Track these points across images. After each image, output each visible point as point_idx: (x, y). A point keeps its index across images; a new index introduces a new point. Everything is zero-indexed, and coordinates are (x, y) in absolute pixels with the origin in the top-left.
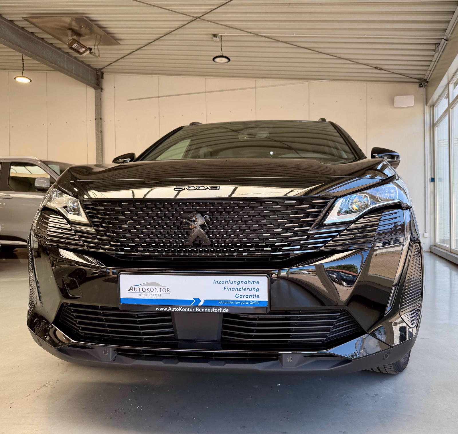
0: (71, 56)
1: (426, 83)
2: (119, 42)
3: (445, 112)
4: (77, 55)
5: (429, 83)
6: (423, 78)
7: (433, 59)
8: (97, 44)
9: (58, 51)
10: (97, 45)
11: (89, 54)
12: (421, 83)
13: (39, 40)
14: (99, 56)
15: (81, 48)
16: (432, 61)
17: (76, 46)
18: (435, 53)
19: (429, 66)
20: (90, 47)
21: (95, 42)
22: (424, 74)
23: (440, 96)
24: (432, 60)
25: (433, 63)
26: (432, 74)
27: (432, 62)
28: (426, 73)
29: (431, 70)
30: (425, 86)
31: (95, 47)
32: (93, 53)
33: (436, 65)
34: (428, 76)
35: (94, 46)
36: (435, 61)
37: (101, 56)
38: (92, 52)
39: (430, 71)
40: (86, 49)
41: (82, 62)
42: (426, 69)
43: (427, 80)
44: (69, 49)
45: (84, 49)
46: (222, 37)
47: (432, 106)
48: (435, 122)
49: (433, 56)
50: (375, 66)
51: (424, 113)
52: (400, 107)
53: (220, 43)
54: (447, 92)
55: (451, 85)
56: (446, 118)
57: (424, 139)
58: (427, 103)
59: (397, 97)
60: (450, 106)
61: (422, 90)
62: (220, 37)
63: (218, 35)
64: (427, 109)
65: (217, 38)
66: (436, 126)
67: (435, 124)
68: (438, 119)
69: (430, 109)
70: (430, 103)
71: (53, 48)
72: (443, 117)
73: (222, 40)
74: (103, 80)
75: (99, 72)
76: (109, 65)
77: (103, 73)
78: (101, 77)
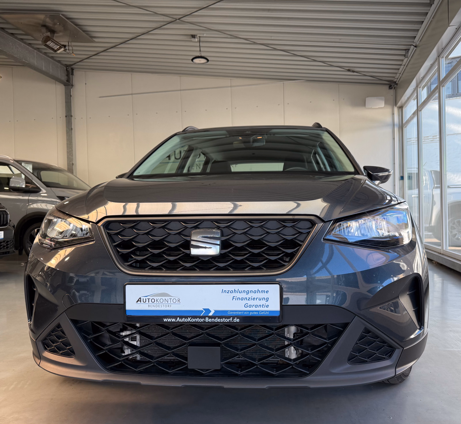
0: (41, 52)
1: (396, 85)
2: (94, 39)
3: (414, 114)
4: (50, 52)
5: (398, 85)
6: (392, 81)
9: (28, 47)
10: (71, 42)
11: (64, 51)
15: (55, 45)
17: (51, 44)
18: (405, 58)
19: (399, 69)
20: (64, 44)
21: (69, 39)
22: (394, 77)
23: (409, 99)
26: (401, 77)
28: (396, 76)
30: (394, 88)
31: (69, 43)
32: (67, 51)
34: (398, 78)
35: (67, 43)
36: (405, 65)
37: (74, 52)
39: (399, 74)
40: (61, 46)
41: (52, 57)
42: (396, 72)
44: (42, 45)
45: (58, 47)
46: (201, 38)
47: (401, 108)
48: (404, 122)
49: (402, 60)
50: (347, 69)
51: (393, 114)
52: (371, 108)
53: (199, 44)
54: (416, 95)
55: (419, 88)
56: (415, 120)
57: (394, 139)
58: (396, 104)
59: (369, 98)
60: (418, 108)
61: (392, 91)
62: (199, 38)
63: (196, 35)
64: (396, 110)
65: (196, 38)
66: (404, 127)
67: (403, 125)
68: (407, 120)
69: (399, 109)
70: (399, 104)
71: (23, 44)
72: (411, 118)
73: (201, 40)
74: (73, 76)
75: (70, 68)
76: (81, 61)
77: (73, 69)
78: (71, 73)
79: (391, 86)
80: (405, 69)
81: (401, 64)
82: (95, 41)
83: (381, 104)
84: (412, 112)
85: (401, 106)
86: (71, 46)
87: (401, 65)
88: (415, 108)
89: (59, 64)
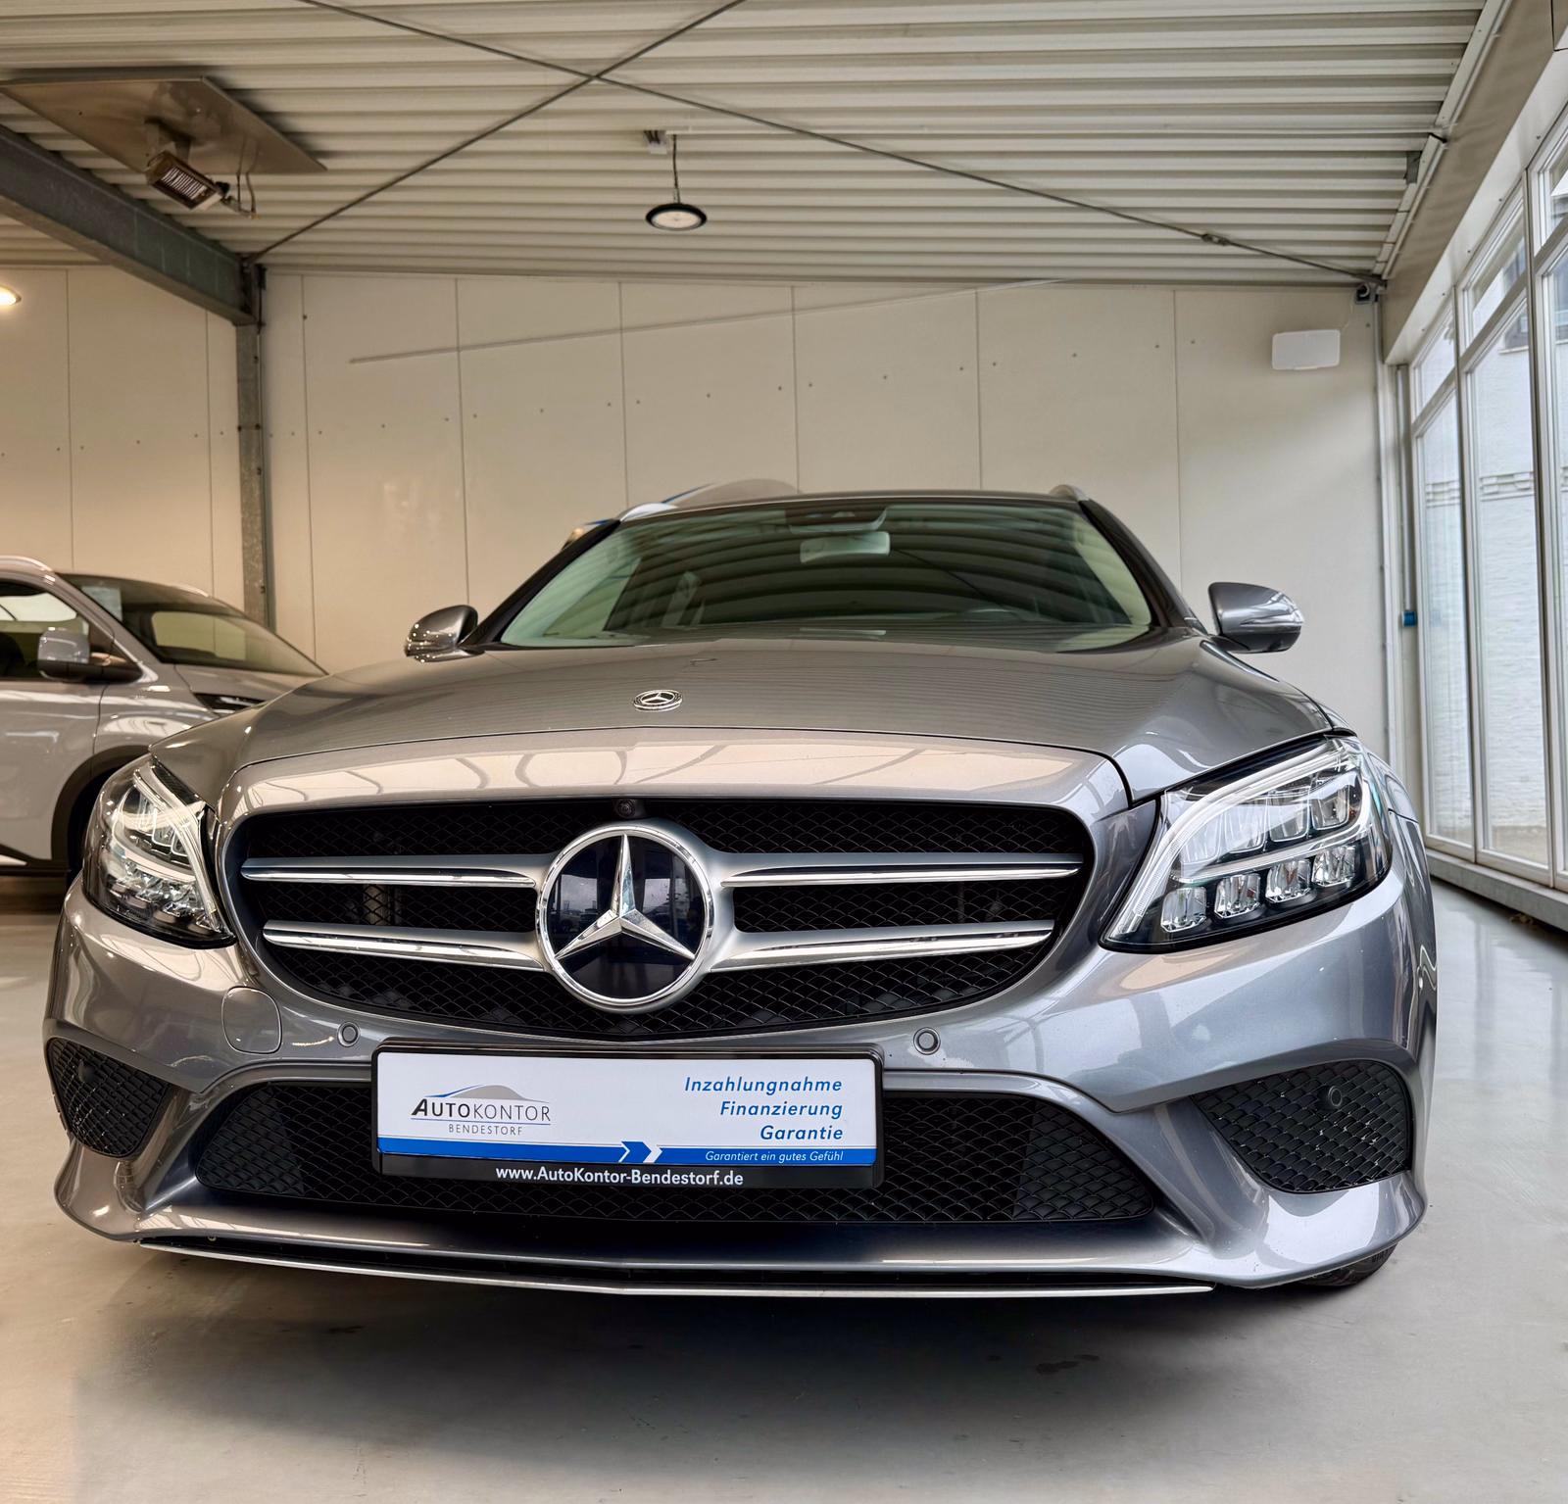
0: (154, 212)
1: (1381, 285)
2: (323, 161)
3: (1446, 385)
4: (181, 209)
5: (1389, 287)
6: (1369, 271)
7: (1400, 204)
8: (245, 167)
9: (110, 196)
10: (247, 174)
11: (220, 204)
12: (1365, 287)
13: (44, 160)
14: (253, 210)
15: (192, 182)
16: (1396, 211)
17: (175, 178)
18: (1408, 183)
19: (1388, 227)
20: (224, 179)
21: (241, 164)
22: (1373, 258)
23: (1427, 332)
24: (1395, 207)
25: (1400, 216)
26: (1398, 256)
27: (1399, 214)
28: (1380, 253)
29: (1394, 243)
30: (1377, 296)
31: (239, 178)
32: (233, 202)
33: (1411, 225)
34: (1387, 262)
35: (235, 178)
36: (1409, 212)
37: (259, 210)
38: (230, 198)
39: (1391, 245)
40: (210, 186)
41: (192, 230)
42: (1379, 239)
43: (1384, 277)
44: (152, 188)
45: (203, 188)
46: (678, 142)
47: (1402, 368)
48: (1414, 420)
49: (1400, 194)
50: (1202, 232)
51: (1374, 391)
52: (1292, 371)
53: (671, 162)
54: (1450, 319)
55: (1464, 290)
56: (1449, 411)
57: (1378, 478)
58: (1382, 356)
59: (1283, 334)
60: (1461, 364)
61: (1368, 309)
62: (671, 142)
63: (663, 132)
64: (1383, 373)
65: (662, 143)
66: (1417, 435)
67: (1412, 427)
68: (1423, 408)
69: (1396, 373)
70: (1395, 354)
71: (93, 187)
73: (678, 149)
74: (263, 292)
75: (251, 265)
76: (286, 240)
77: (265, 270)
78: (257, 283)
79: (1364, 290)
82: (323, 167)
83: (1327, 354)
84: (1439, 382)
85: (1401, 362)
86: (250, 188)
89: (218, 254)
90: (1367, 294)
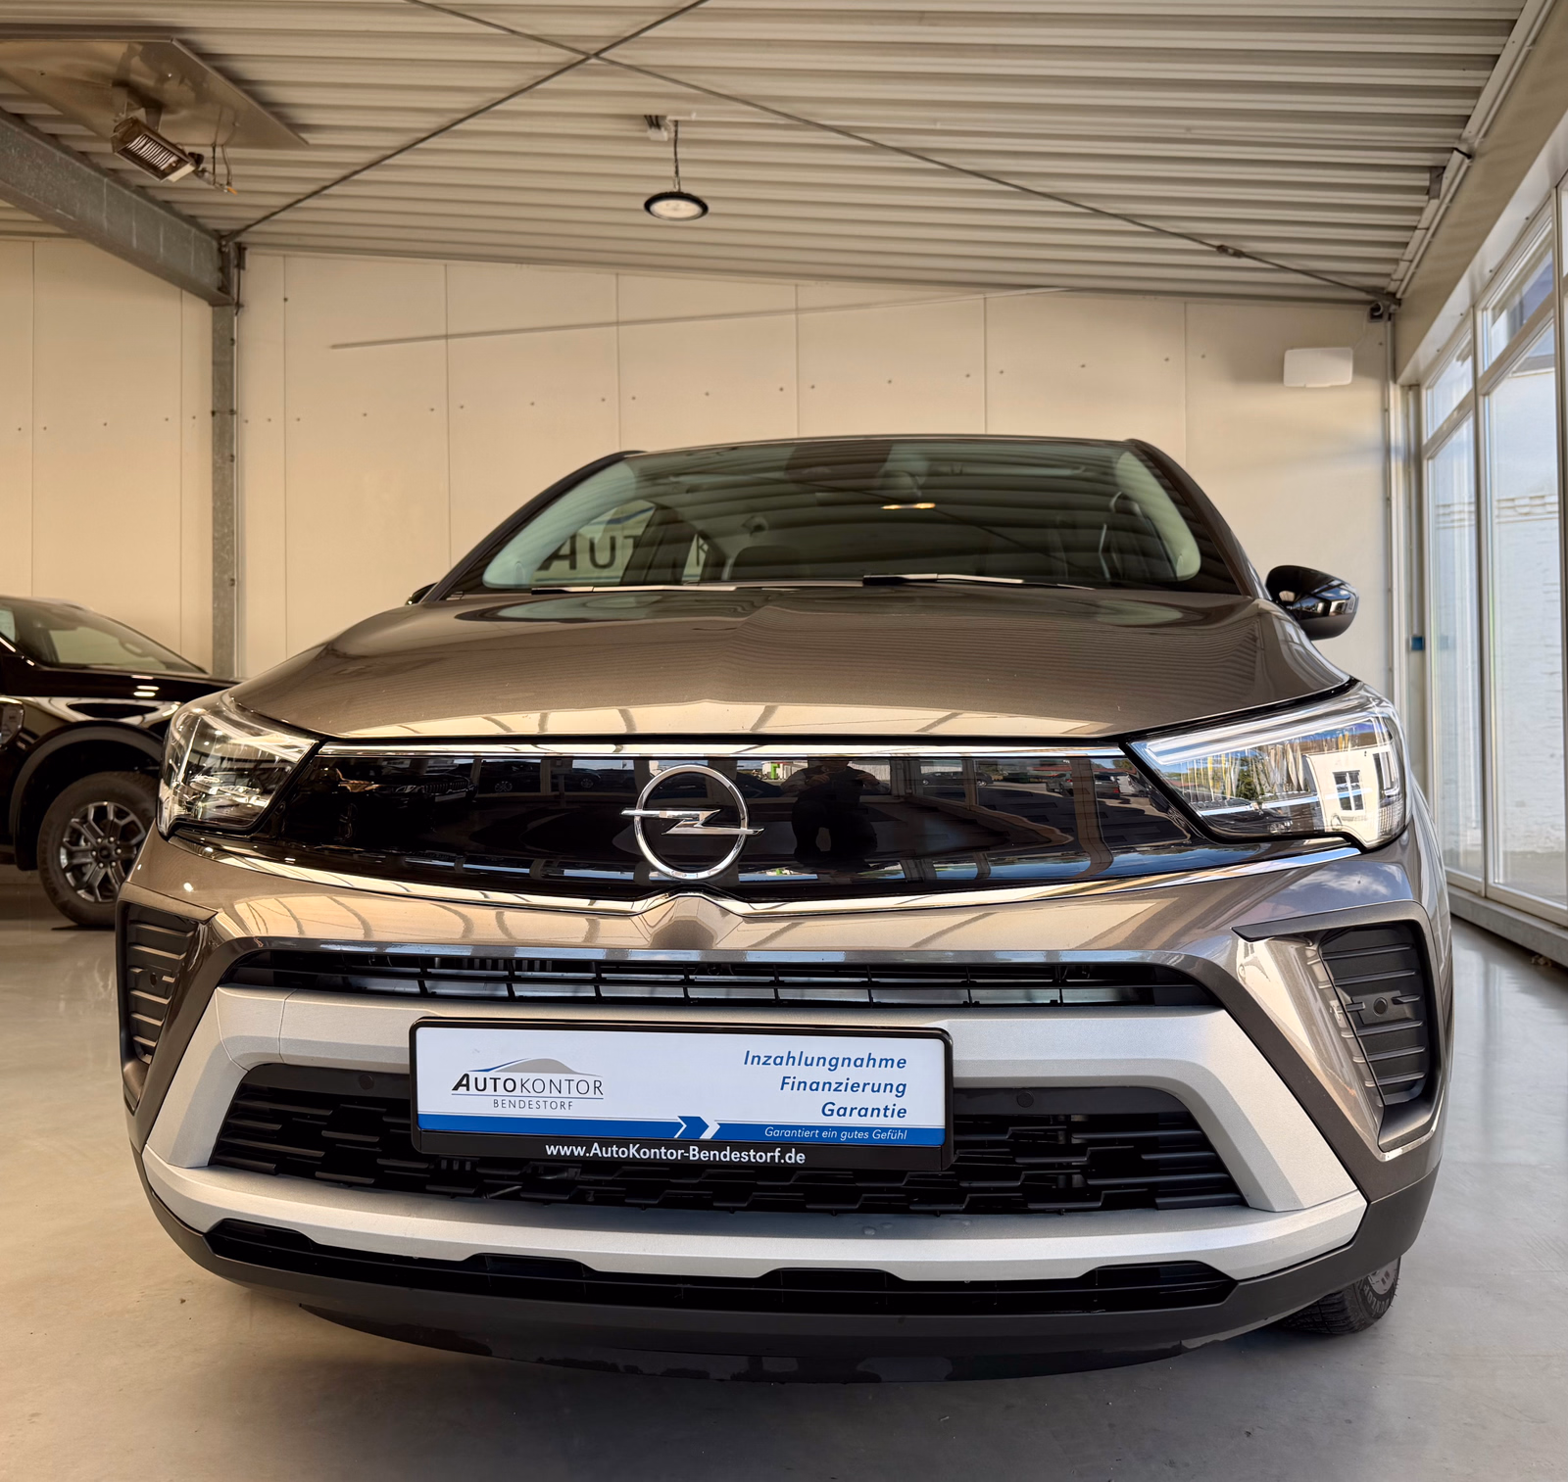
0: (123, 181)
1: (1395, 304)
2: (304, 136)
3: (1461, 407)
4: (150, 179)
5: (1403, 306)
6: (1383, 289)
7: (1420, 221)
8: (220, 140)
10: (222, 146)
11: (195, 177)
12: (1378, 305)
14: (228, 184)
15: (162, 152)
17: (143, 146)
18: (1429, 199)
19: (1407, 244)
20: (197, 150)
21: (218, 136)
22: (1388, 275)
23: (1441, 356)
25: (1419, 234)
26: (1413, 274)
27: (1417, 232)
28: (1396, 270)
29: (1411, 262)
30: (1390, 315)
31: (214, 150)
32: (206, 174)
34: (1402, 280)
35: (211, 149)
36: (1428, 229)
37: (236, 185)
38: (204, 171)
39: (1408, 263)
40: (183, 157)
41: (166, 205)
42: (1395, 256)
44: (117, 156)
45: (173, 159)
46: (680, 129)
47: (1414, 388)
48: (1425, 441)
49: (1420, 210)
50: (1218, 243)
51: (1386, 410)
52: (1304, 388)
53: (672, 149)
54: (1469, 337)
55: (1483, 310)
56: (1466, 431)
57: (1388, 500)
58: (1395, 373)
59: (1294, 351)
60: (1479, 387)
61: (1381, 328)
62: (672, 128)
63: (664, 117)
64: (1395, 393)
65: (663, 129)
66: (1428, 455)
67: (1423, 450)
68: (1436, 429)
69: (1407, 394)
70: (1406, 375)
71: (58, 154)
72: (1453, 425)
73: (680, 136)
74: (242, 271)
75: (231, 244)
76: (266, 218)
77: (245, 249)
78: (236, 262)
79: (1376, 309)
80: (1429, 243)
81: (1414, 224)
82: (307, 143)
83: (1340, 371)
84: (1455, 403)
85: (1414, 382)
86: (226, 162)
87: (1415, 228)
88: (1466, 387)
89: (194, 230)
90: (1381, 311)
